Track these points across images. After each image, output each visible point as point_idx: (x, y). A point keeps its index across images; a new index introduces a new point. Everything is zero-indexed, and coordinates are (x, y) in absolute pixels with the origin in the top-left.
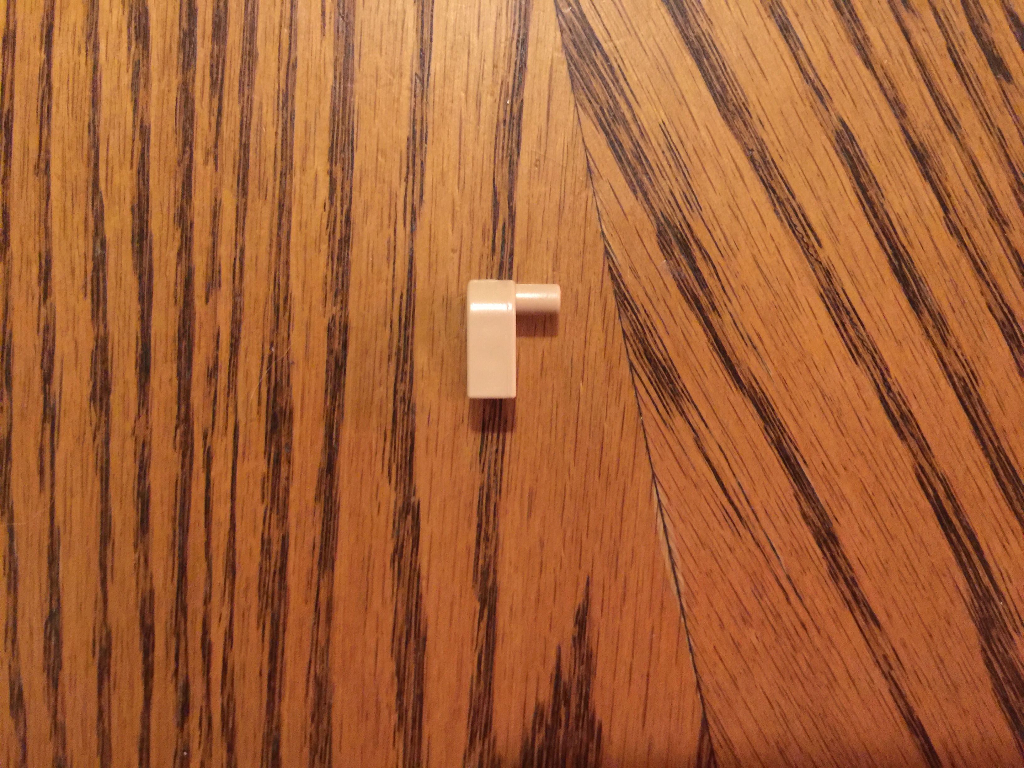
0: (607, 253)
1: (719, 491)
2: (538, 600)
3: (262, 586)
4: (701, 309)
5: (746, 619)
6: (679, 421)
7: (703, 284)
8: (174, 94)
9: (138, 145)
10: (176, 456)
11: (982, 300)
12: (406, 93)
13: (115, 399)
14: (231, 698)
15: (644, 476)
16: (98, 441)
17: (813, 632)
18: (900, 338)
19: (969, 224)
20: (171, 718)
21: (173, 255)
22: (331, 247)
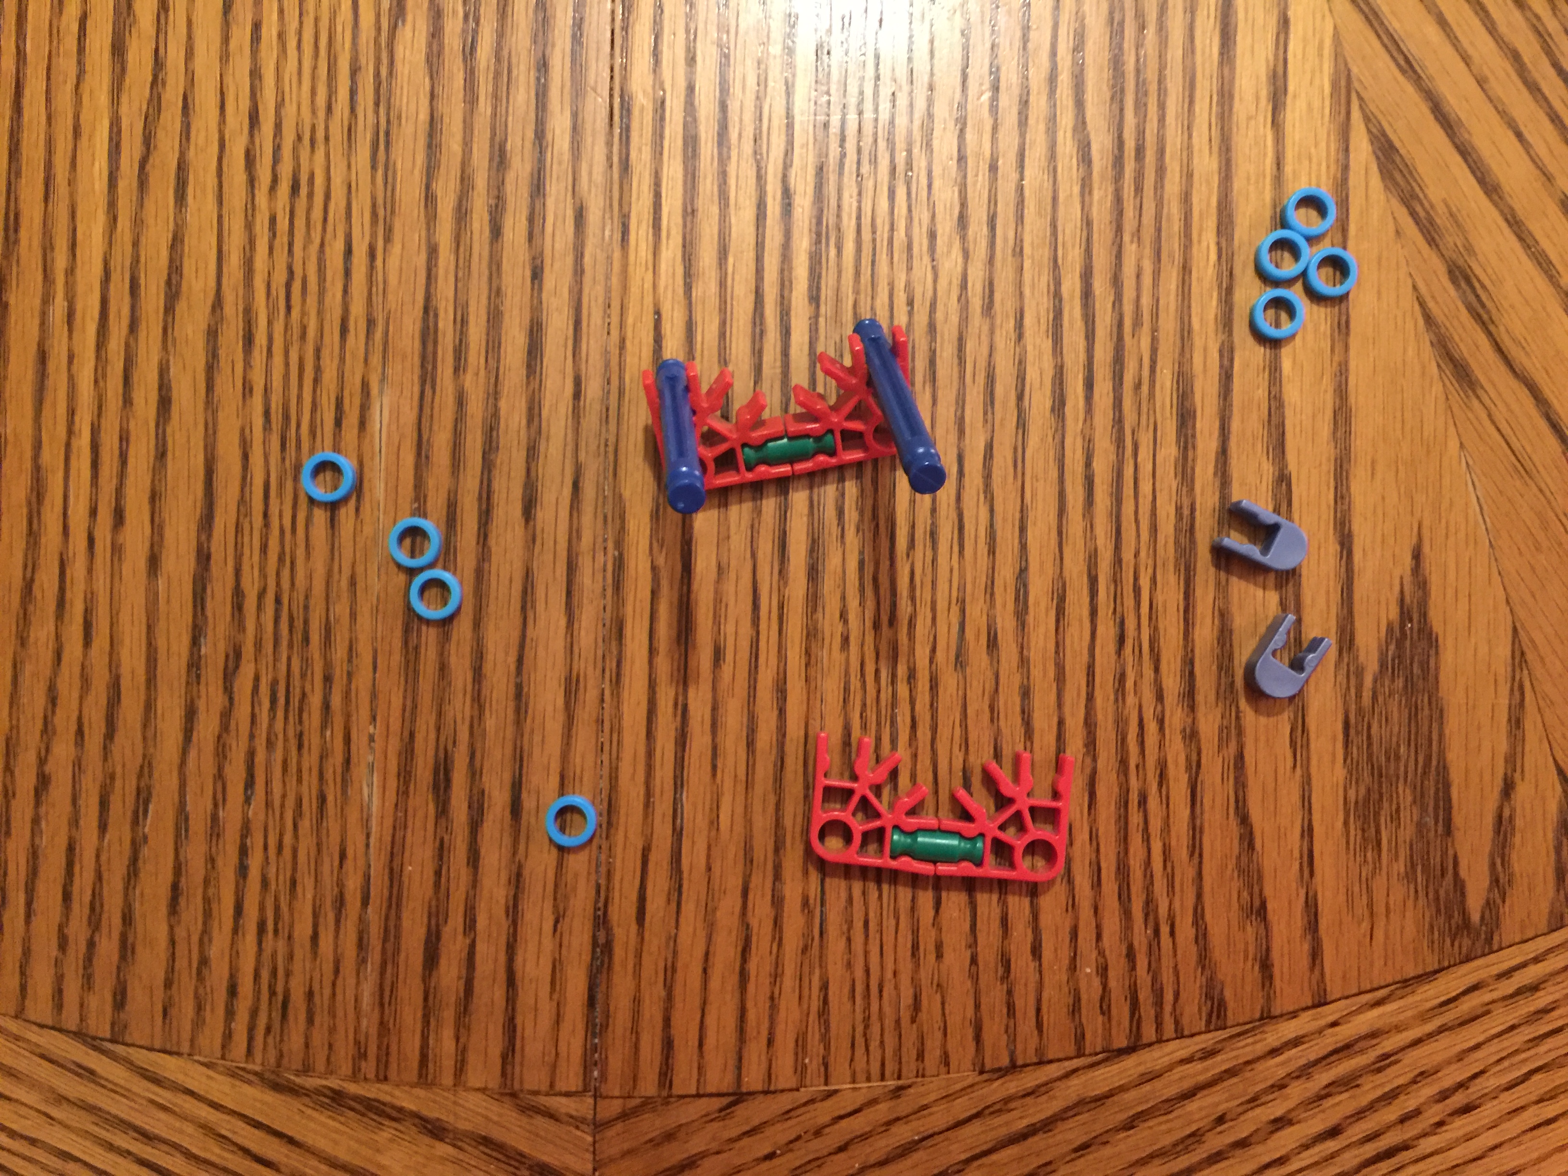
0: (1415, 288)
1: (1509, 452)
2: (1383, 542)
4: (1484, 323)
5: (1538, 548)
6: (1475, 403)
7: (1483, 306)
8: (1110, 198)
9: (1085, 234)
10: (1112, 448)
13: (1068, 409)
14: (1156, 629)
15: (1453, 444)
16: (1057, 440)
20: (1112, 647)
21: (1110, 305)
22: (1220, 294)
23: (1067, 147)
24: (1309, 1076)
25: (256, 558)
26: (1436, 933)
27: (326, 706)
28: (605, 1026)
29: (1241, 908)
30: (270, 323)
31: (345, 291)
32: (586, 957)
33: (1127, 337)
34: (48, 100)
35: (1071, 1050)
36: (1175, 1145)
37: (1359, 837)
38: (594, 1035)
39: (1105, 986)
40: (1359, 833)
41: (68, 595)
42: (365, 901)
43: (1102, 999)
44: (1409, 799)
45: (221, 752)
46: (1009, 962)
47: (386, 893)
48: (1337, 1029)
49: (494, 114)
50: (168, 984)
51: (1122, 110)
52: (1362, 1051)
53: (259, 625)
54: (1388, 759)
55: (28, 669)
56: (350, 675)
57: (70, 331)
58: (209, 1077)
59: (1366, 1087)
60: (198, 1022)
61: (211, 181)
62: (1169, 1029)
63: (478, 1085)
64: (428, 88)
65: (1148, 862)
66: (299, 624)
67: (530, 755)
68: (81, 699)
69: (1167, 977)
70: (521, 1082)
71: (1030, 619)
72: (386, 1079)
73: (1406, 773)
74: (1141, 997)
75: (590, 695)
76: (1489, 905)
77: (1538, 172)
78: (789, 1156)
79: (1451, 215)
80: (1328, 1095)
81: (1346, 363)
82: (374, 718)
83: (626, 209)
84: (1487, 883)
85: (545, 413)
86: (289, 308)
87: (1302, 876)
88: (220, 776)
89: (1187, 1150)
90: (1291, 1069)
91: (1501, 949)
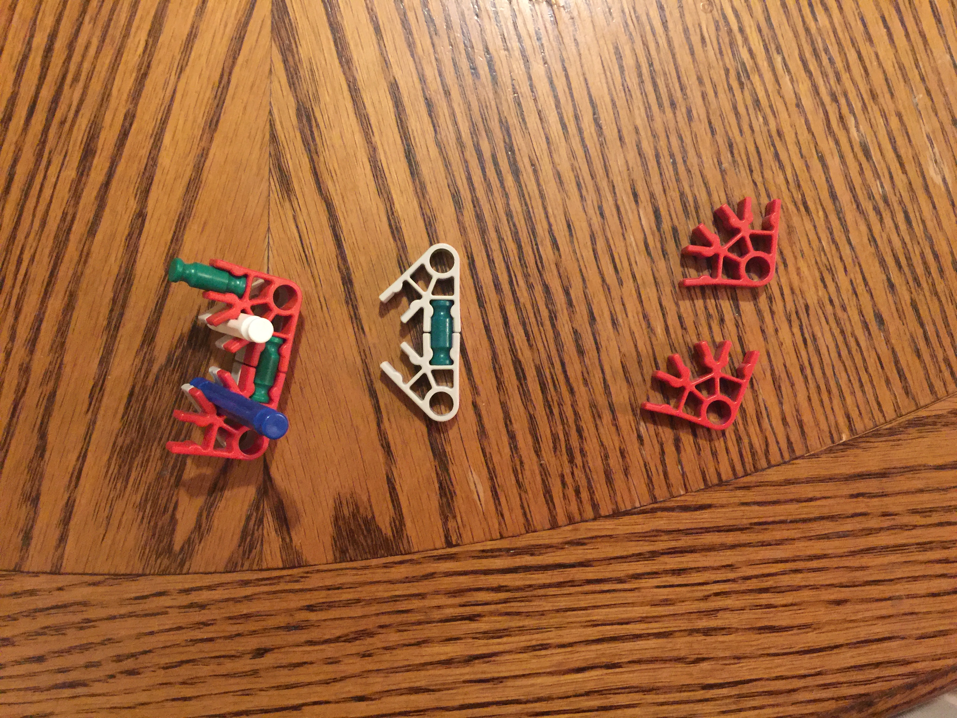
0: (270, 113)
1: (299, 243)
3: (56, 237)
4: (310, 152)
6: (288, 205)
7: (314, 140)
10: (33, 159)
11: (445, 181)
12: (192, 13)
13: (12, 124)
14: (24, 291)
15: (263, 228)
17: (331, 329)
18: (403, 189)
19: (445, 142)
21: (61, 62)
22: (137, 76)
24: (35, 618)
26: (147, 550)
29: (23, 494)
33: (66, 87)
37: (116, 471)
40: (117, 467)
44: (158, 455)
48: (61, 593)
52: (73, 612)
54: (152, 425)
59: (70, 636)
73: (161, 439)
76: (189, 542)
79: (312, 70)
81: (209, 149)
84: (193, 526)
87: (69, 486)
90: (24, 609)
91: (188, 573)
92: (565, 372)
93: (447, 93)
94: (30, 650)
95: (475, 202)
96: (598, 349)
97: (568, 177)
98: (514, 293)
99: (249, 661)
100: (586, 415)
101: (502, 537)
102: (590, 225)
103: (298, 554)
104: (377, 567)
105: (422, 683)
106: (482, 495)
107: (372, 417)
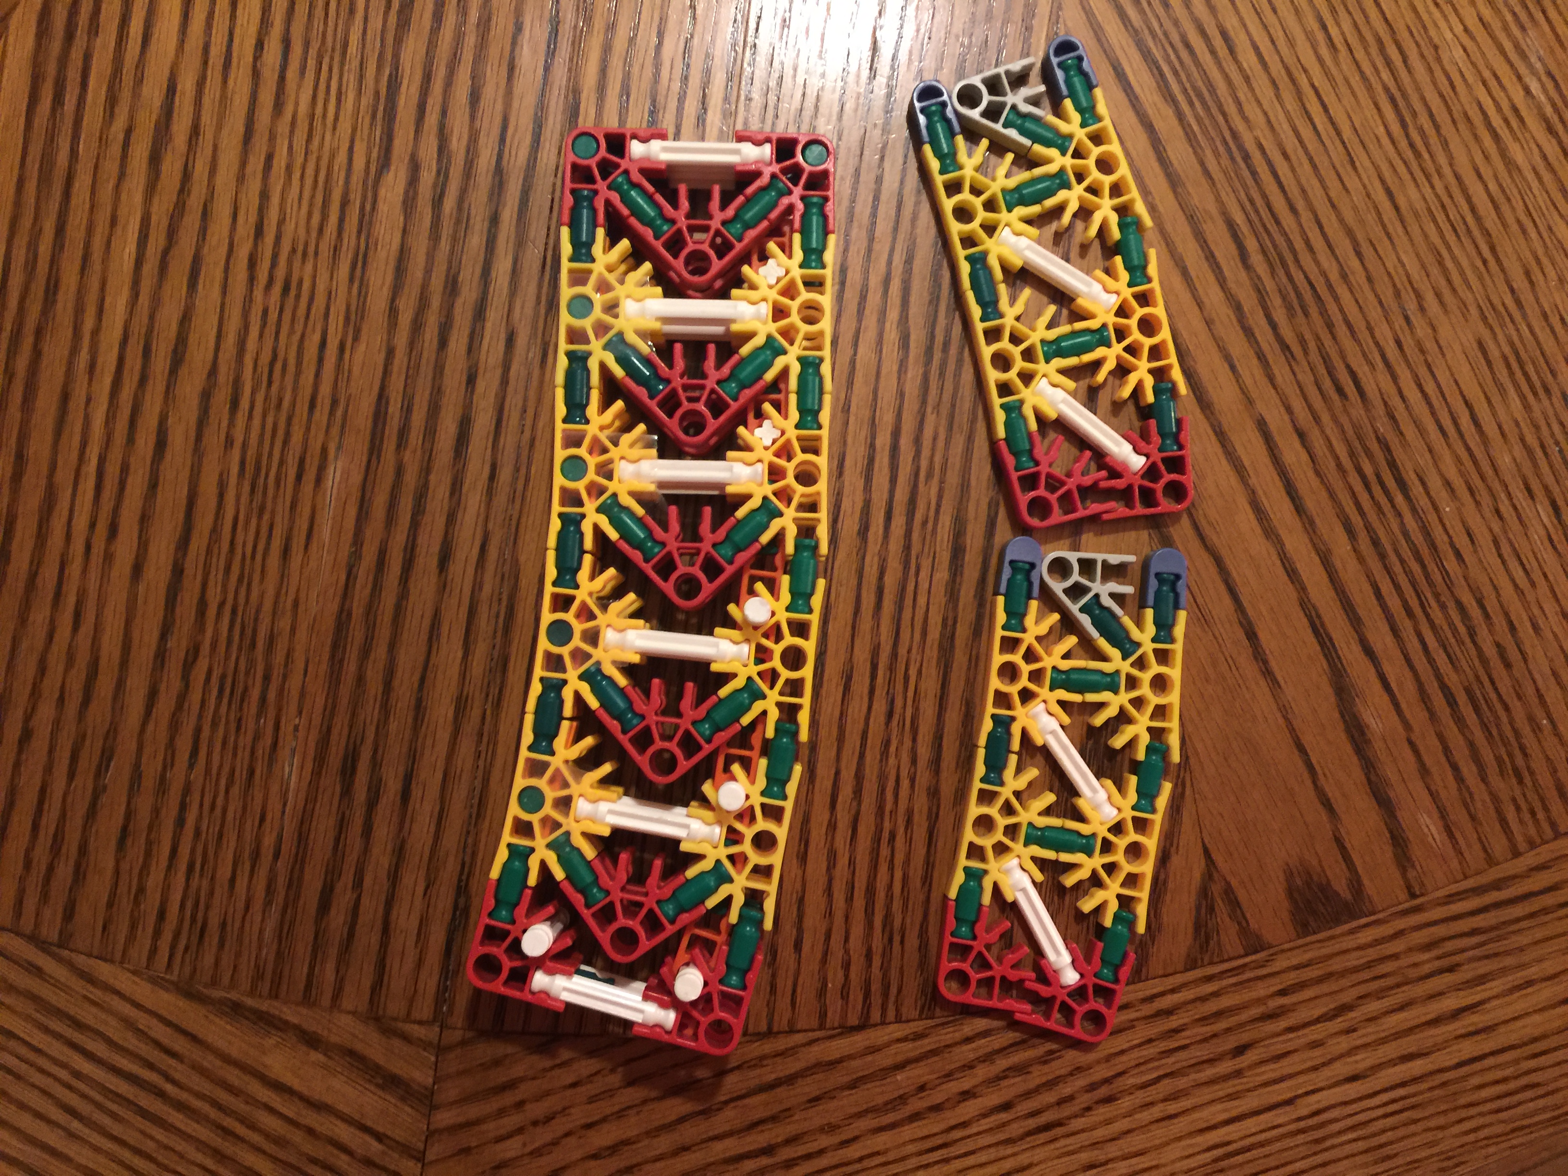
23: (892, 335)
24: (993, 1062)
25: (220, 576)
27: (263, 699)
28: (457, 972)
30: (253, 393)
31: (318, 375)
32: (448, 917)
33: (921, 485)
34: (93, 193)
35: (815, 1023)
36: (886, 1104)
38: (446, 979)
39: (847, 976)
41: (64, 588)
42: (277, 855)
43: (843, 987)
45: (174, 726)
46: (776, 952)
47: (294, 851)
49: (452, 252)
50: (110, 905)
51: (936, 311)
52: (1034, 1046)
53: (216, 632)
55: (24, 645)
56: (285, 677)
57: (91, 380)
58: (134, 982)
59: (1036, 1073)
60: (131, 937)
61: (219, 274)
62: (891, 1014)
63: (350, 1007)
64: (401, 225)
65: (890, 886)
66: (249, 632)
67: (422, 754)
68: (66, 671)
69: (894, 974)
70: (384, 1009)
71: (823, 692)
72: (277, 997)
74: (873, 988)
75: (475, 714)
77: (1241, 396)
78: (589, 1086)
80: (1005, 1077)
82: (300, 713)
83: (547, 338)
85: (464, 490)
86: (270, 383)
88: (171, 744)
89: (894, 1109)
90: (981, 1052)
91: (1147, 979)
92: (1496, 689)
93: (1317, 419)
94: (993, 1099)
95: (1368, 527)
96: (1525, 660)
97: (1458, 483)
98: (1427, 616)
99: (1230, 1063)
100: (1527, 731)
101: (1466, 877)
102: (1491, 530)
103: (1258, 937)
104: (1343, 935)
105: (1413, 1049)
106: (1437, 836)
107: (1306, 775)
